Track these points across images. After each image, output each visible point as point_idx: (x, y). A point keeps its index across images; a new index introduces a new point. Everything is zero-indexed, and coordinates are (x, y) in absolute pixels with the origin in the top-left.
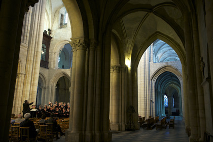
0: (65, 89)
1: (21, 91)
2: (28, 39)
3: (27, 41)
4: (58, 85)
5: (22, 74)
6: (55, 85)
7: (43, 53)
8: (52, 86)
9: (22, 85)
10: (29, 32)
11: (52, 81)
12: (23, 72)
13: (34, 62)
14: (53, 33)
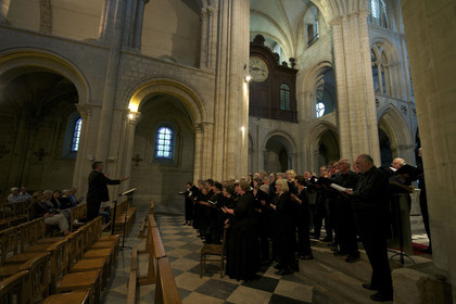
12: (211, 120)
14: (298, 62)
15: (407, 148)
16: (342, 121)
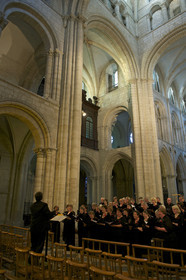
0: (125, 180)
1: (52, 180)
2: (59, 92)
3: (58, 97)
4: (114, 173)
5: (51, 150)
6: (110, 173)
7: (84, 114)
8: (106, 175)
9: (53, 168)
10: (59, 82)
11: (105, 167)
12: (54, 147)
13: (71, 128)
14: (100, 101)
15: (172, 177)
16: (138, 155)
